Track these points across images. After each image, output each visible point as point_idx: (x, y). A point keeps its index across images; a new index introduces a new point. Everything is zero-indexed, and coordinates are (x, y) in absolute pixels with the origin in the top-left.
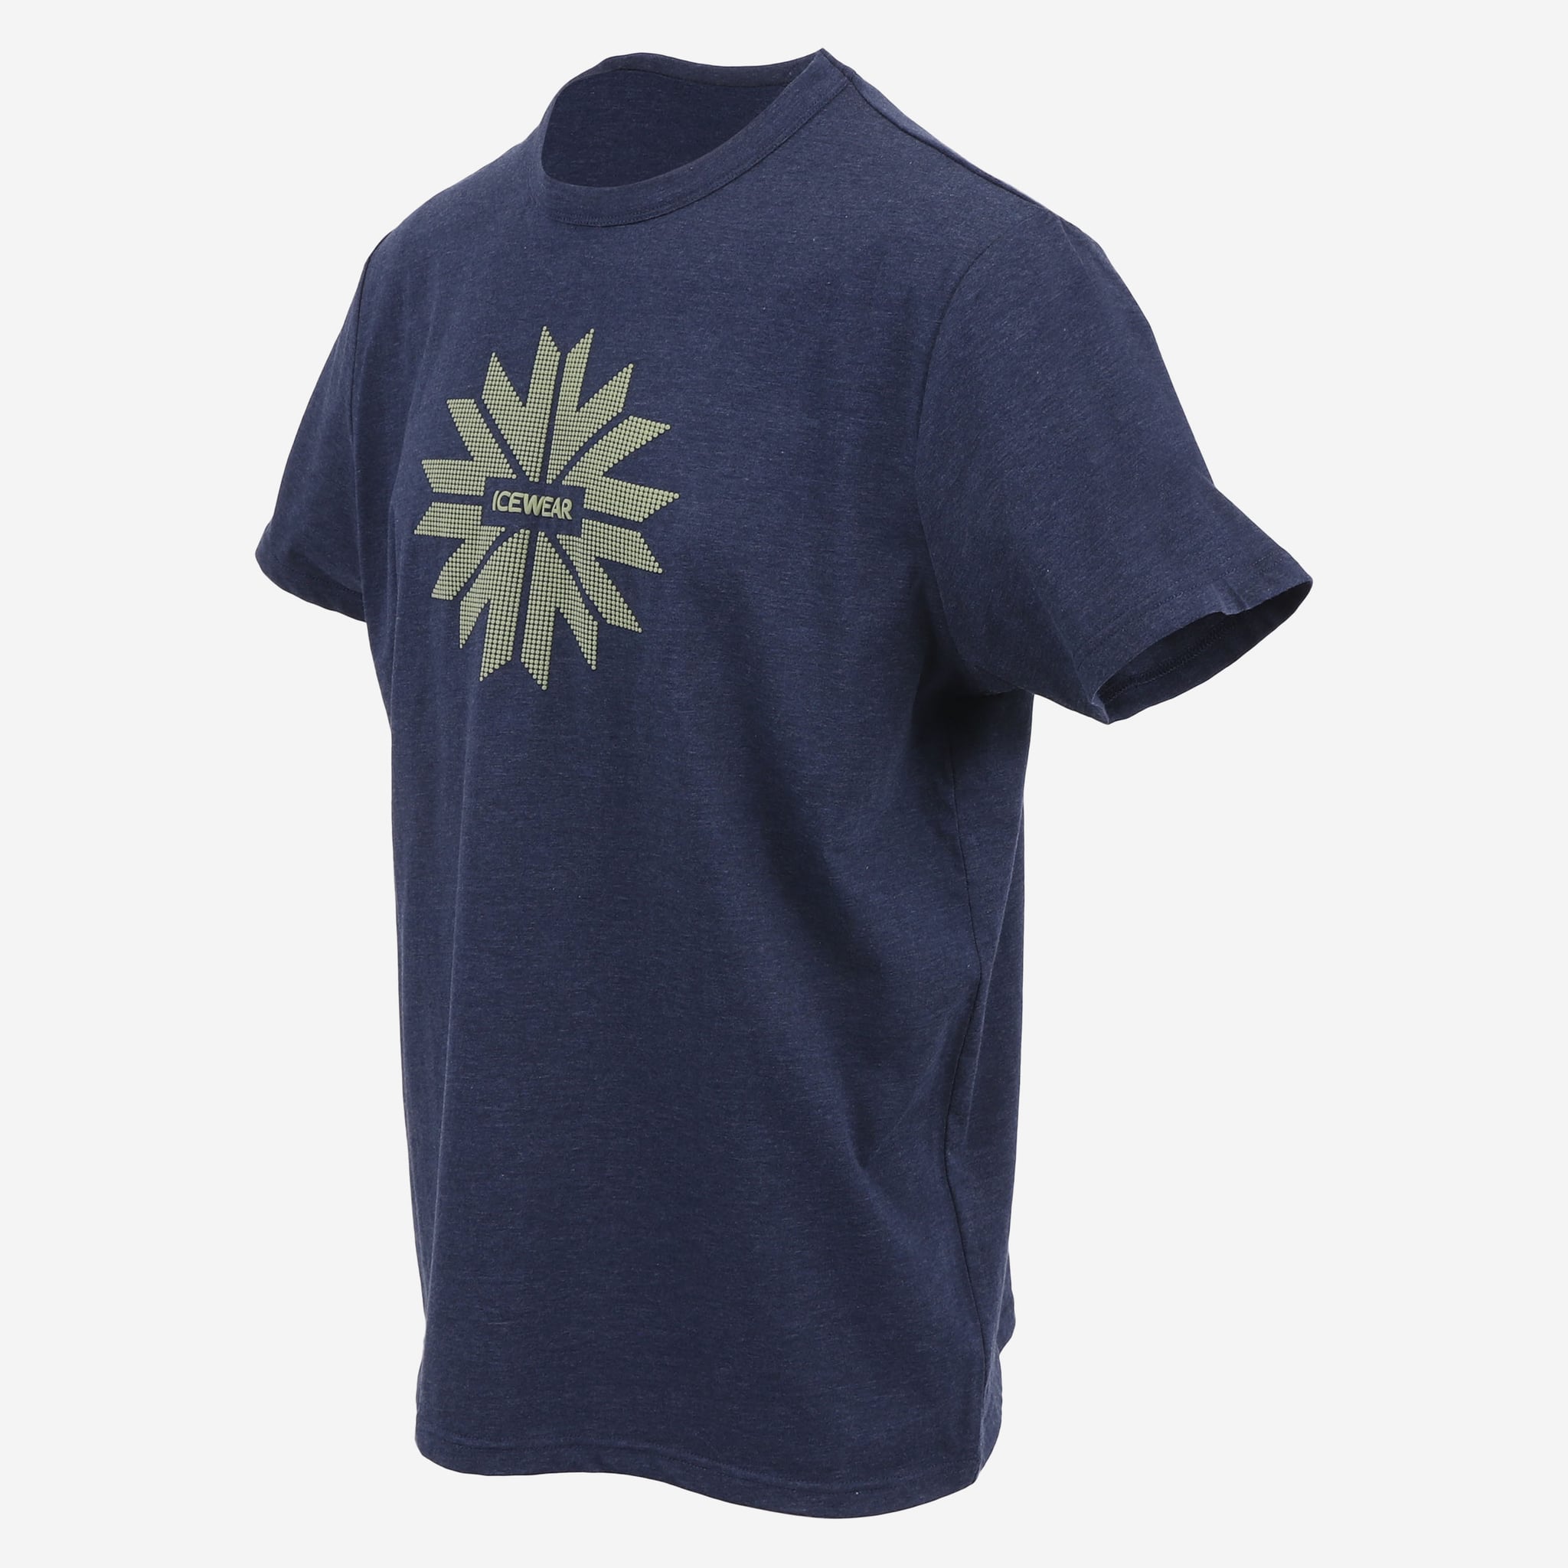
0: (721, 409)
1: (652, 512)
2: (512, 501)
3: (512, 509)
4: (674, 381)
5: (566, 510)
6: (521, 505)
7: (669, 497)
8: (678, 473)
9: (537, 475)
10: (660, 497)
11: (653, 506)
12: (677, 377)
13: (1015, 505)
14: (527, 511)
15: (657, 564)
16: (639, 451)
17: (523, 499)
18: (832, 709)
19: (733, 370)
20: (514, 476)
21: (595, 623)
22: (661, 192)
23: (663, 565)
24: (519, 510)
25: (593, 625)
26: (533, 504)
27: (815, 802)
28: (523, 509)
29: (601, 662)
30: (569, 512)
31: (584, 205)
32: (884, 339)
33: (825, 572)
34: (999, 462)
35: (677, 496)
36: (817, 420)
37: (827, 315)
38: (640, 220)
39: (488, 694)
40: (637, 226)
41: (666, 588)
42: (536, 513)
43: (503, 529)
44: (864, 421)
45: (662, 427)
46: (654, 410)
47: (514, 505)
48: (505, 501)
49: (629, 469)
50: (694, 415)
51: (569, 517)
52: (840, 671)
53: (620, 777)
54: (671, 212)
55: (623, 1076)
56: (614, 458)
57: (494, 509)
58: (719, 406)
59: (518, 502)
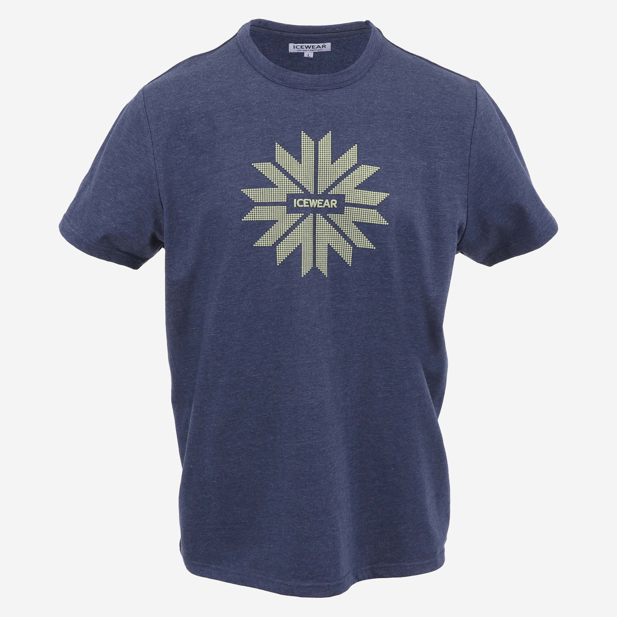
0: (396, 160)
1: (381, 201)
2: (305, 203)
3: (305, 206)
4: (376, 150)
5: (335, 204)
6: (309, 204)
7: (386, 195)
8: (387, 185)
9: (313, 191)
10: (383, 195)
11: (381, 199)
12: (377, 149)
13: (513, 187)
14: (311, 206)
15: (386, 221)
16: (370, 178)
17: (309, 201)
18: (440, 270)
19: (397, 145)
20: (303, 192)
21: (352, 248)
22: (346, 76)
23: (389, 222)
24: (308, 206)
25: (350, 249)
26: (314, 203)
27: (435, 305)
28: (310, 206)
29: (353, 263)
30: (336, 205)
31: (311, 82)
32: (451, 131)
33: (435, 219)
34: (505, 172)
35: (388, 194)
36: (426, 162)
37: (425, 122)
38: (339, 87)
39: (307, 282)
40: (338, 90)
41: (390, 230)
42: (315, 207)
43: (303, 214)
44: (446, 162)
45: (377, 168)
46: (372, 162)
47: (306, 204)
48: (301, 203)
49: (366, 185)
50: (387, 163)
51: (336, 207)
52: (443, 256)
53: (360, 307)
54: (351, 84)
55: (358, 425)
56: (358, 182)
57: (295, 206)
58: (395, 159)
59: (307, 203)
